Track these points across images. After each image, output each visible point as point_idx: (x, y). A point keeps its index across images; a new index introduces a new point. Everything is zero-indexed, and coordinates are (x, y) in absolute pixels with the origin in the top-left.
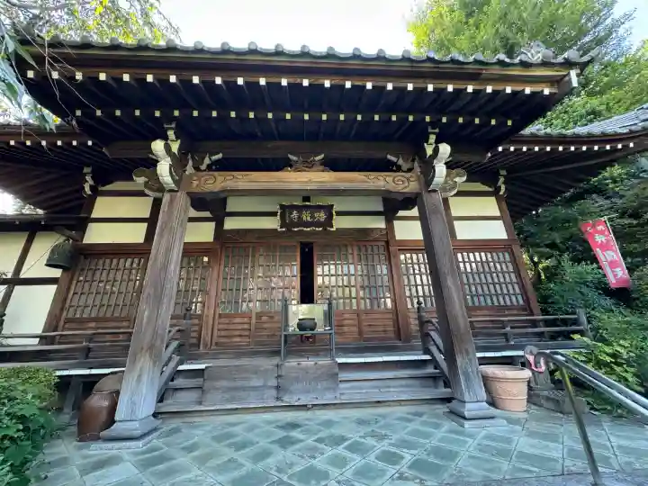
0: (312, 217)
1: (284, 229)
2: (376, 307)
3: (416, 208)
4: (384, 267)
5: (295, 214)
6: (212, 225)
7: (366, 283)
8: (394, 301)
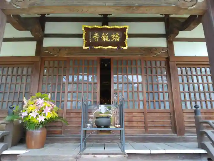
0: (110, 38)
1: (88, 48)
2: (157, 108)
3: (201, 24)
4: (165, 78)
5: (96, 36)
6: (34, 44)
7: (150, 90)
8: (172, 104)
